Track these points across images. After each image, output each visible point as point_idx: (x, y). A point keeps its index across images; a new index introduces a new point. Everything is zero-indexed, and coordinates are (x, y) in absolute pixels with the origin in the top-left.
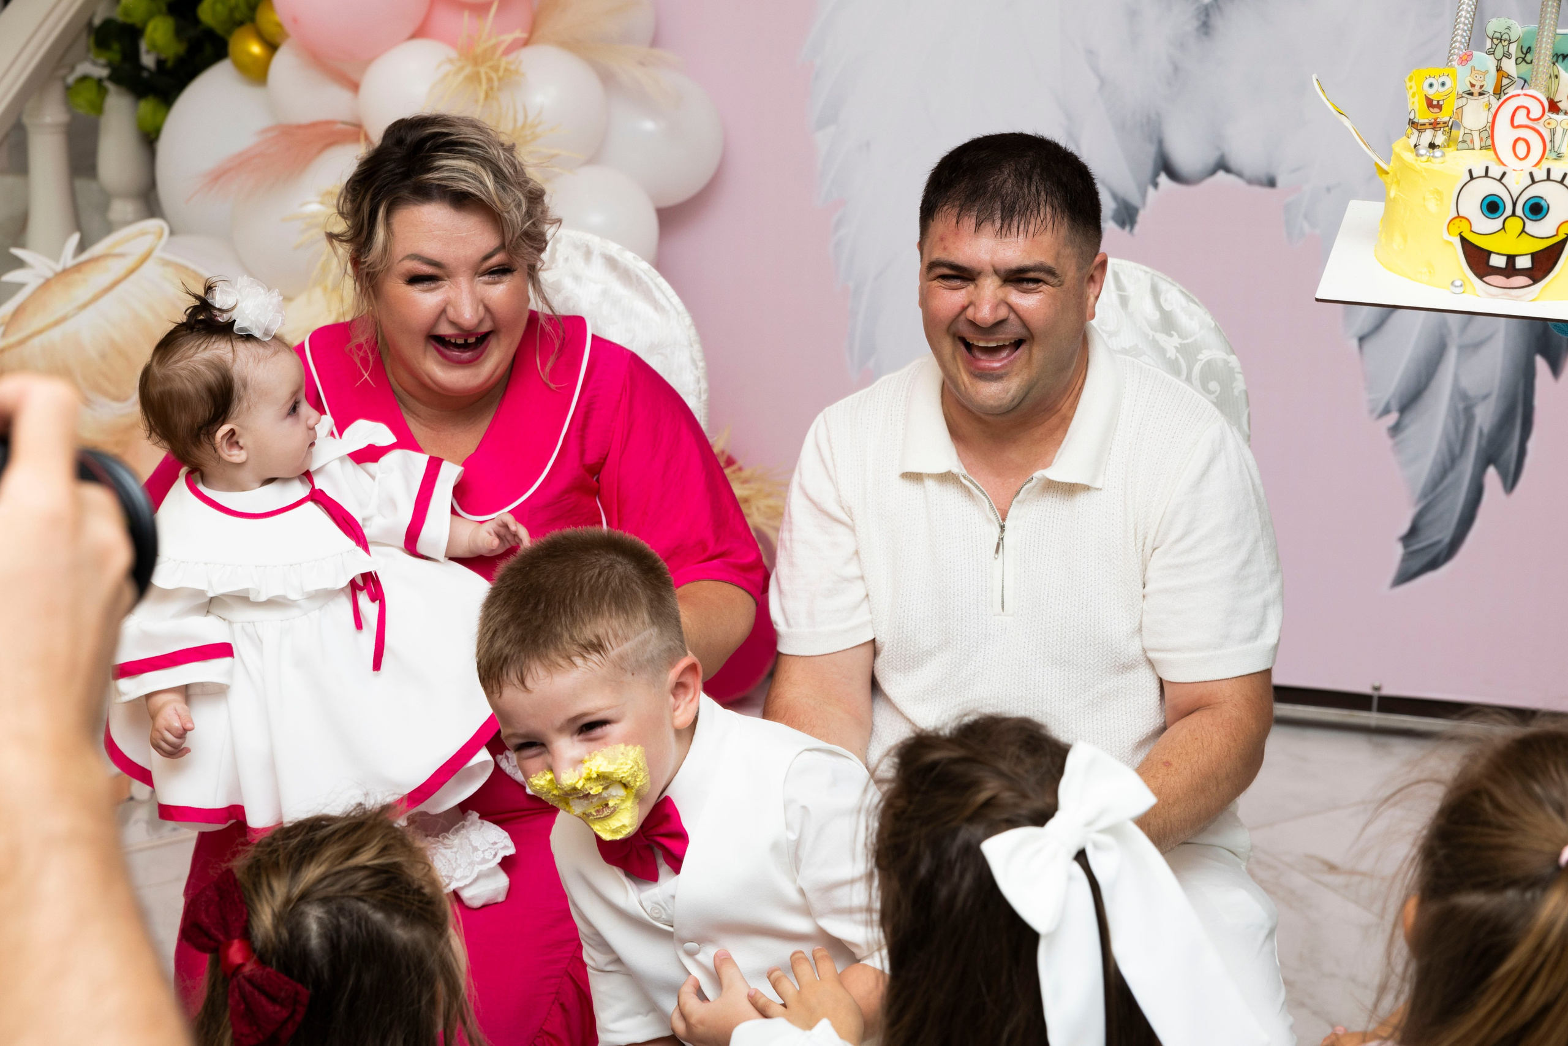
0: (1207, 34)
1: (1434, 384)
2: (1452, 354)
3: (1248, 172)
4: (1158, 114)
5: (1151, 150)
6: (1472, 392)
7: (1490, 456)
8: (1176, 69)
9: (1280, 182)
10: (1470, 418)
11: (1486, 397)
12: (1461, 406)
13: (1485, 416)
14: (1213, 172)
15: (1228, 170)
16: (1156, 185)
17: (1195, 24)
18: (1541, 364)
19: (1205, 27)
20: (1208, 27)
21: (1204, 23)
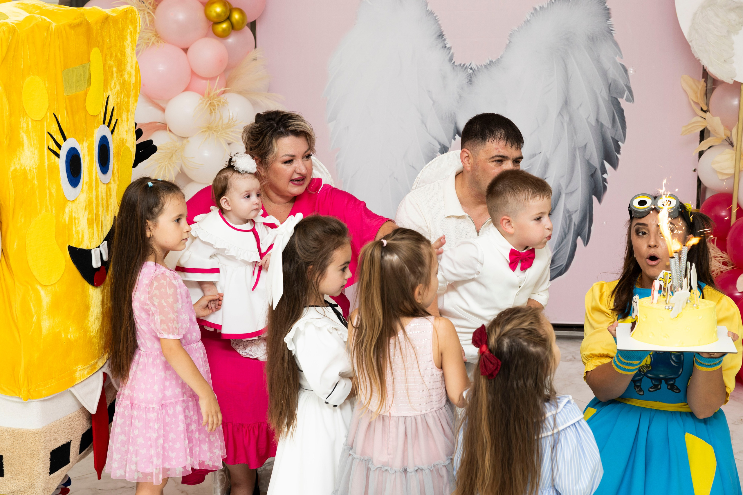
0: (471, 84)
1: (557, 208)
2: (563, 196)
5: (453, 126)
6: (571, 210)
7: (578, 233)
8: (460, 97)
10: (571, 220)
11: (576, 211)
12: (567, 215)
13: (576, 218)
16: (455, 139)
17: (467, 80)
18: (594, 198)
19: (470, 81)
20: (471, 81)
21: (470, 80)
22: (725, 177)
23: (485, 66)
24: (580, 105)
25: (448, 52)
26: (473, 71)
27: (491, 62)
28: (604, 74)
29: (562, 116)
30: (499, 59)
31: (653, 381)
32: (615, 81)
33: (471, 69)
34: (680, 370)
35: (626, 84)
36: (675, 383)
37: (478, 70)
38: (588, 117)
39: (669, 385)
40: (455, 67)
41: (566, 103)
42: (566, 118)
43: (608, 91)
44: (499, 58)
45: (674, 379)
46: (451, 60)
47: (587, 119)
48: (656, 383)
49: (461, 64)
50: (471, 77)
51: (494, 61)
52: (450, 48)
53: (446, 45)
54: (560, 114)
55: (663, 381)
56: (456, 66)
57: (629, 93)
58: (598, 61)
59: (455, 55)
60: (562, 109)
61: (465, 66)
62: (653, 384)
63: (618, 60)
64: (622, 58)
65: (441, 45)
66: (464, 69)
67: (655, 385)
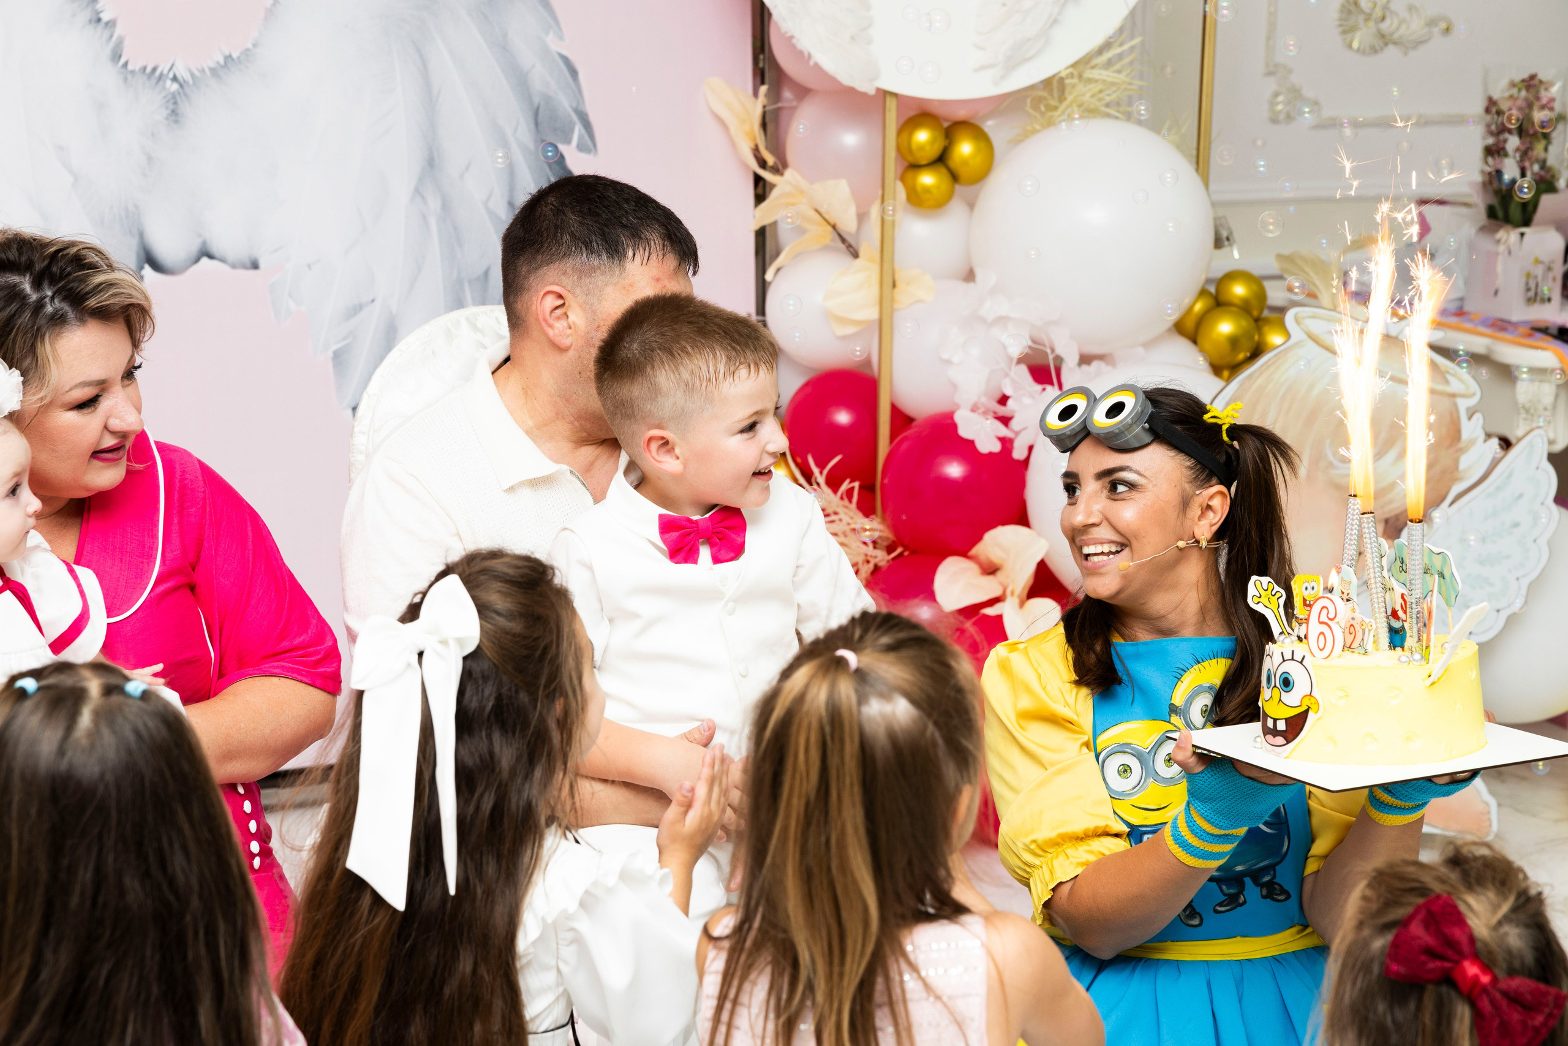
0: (176, 122)
3: (231, 256)
4: (136, 207)
5: (133, 243)
8: (150, 159)
9: (262, 264)
14: (197, 260)
15: (211, 257)
17: (165, 113)
19: (175, 115)
20: (177, 115)
21: (173, 111)
22: (850, 330)
23: (212, 70)
24: (468, 168)
25: (107, 33)
26: (181, 86)
27: (228, 58)
28: (521, 81)
29: (423, 197)
30: (248, 50)
31: (1224, 887)
32: (548, 99)
33: (175, 79)
34: (1283, 843)
35: (574, 105)
36: (1274, 877)
37: (194, 83)
38: (488, 199)
39: (1262, 886)
40: (129, 77)
41: (432, 163)
42: (434, 204)
43: (532, 126)
44: (250, 46)
45: (1271, 868)
46: (116, 56)
47: (486, 203)
48: (1232, 891)
49: (145, 68)
50: (175, 103)
51: (235, 55)
52: (111, 24)
53: (102, 15)
54: (418, 192)
55: (1248, 881)
56: (133, 72)
57: (583, 131)
58: (503, 48)
59: (126, 43)
60: (421, 180)
61: (158, 73)
62: (1225, 895)
63: (555, 45)
64: (561, 38)
65: (87, 14)
66: (154, 81)
67: (1229, 896)
